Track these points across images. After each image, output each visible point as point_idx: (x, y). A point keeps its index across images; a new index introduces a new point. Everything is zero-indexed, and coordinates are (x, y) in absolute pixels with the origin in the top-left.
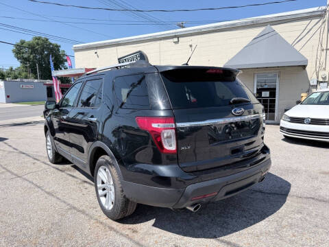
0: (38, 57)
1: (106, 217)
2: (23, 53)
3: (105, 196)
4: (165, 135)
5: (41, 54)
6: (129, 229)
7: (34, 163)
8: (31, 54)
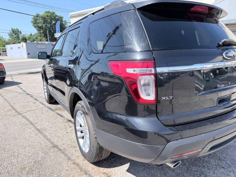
0: (49, 25)
1: (83, 158)
2: (38, 23)
3: (83, 138)
4: (142, 82)
5: (50, 23)
6: (104, 173)
7: (34, 103)
8: (44, 23)
